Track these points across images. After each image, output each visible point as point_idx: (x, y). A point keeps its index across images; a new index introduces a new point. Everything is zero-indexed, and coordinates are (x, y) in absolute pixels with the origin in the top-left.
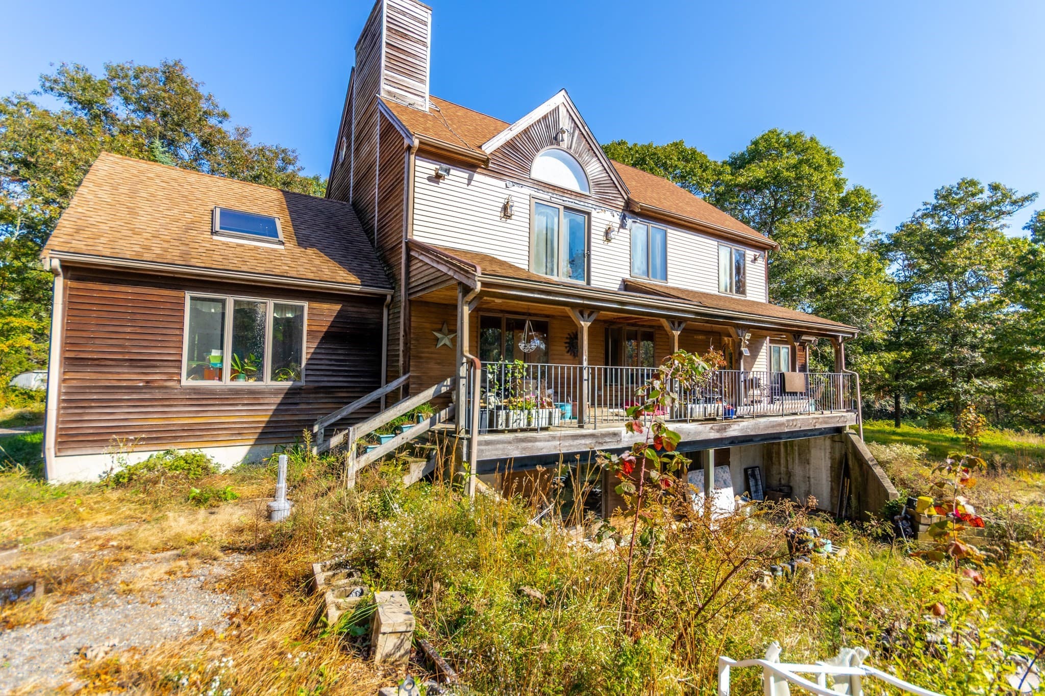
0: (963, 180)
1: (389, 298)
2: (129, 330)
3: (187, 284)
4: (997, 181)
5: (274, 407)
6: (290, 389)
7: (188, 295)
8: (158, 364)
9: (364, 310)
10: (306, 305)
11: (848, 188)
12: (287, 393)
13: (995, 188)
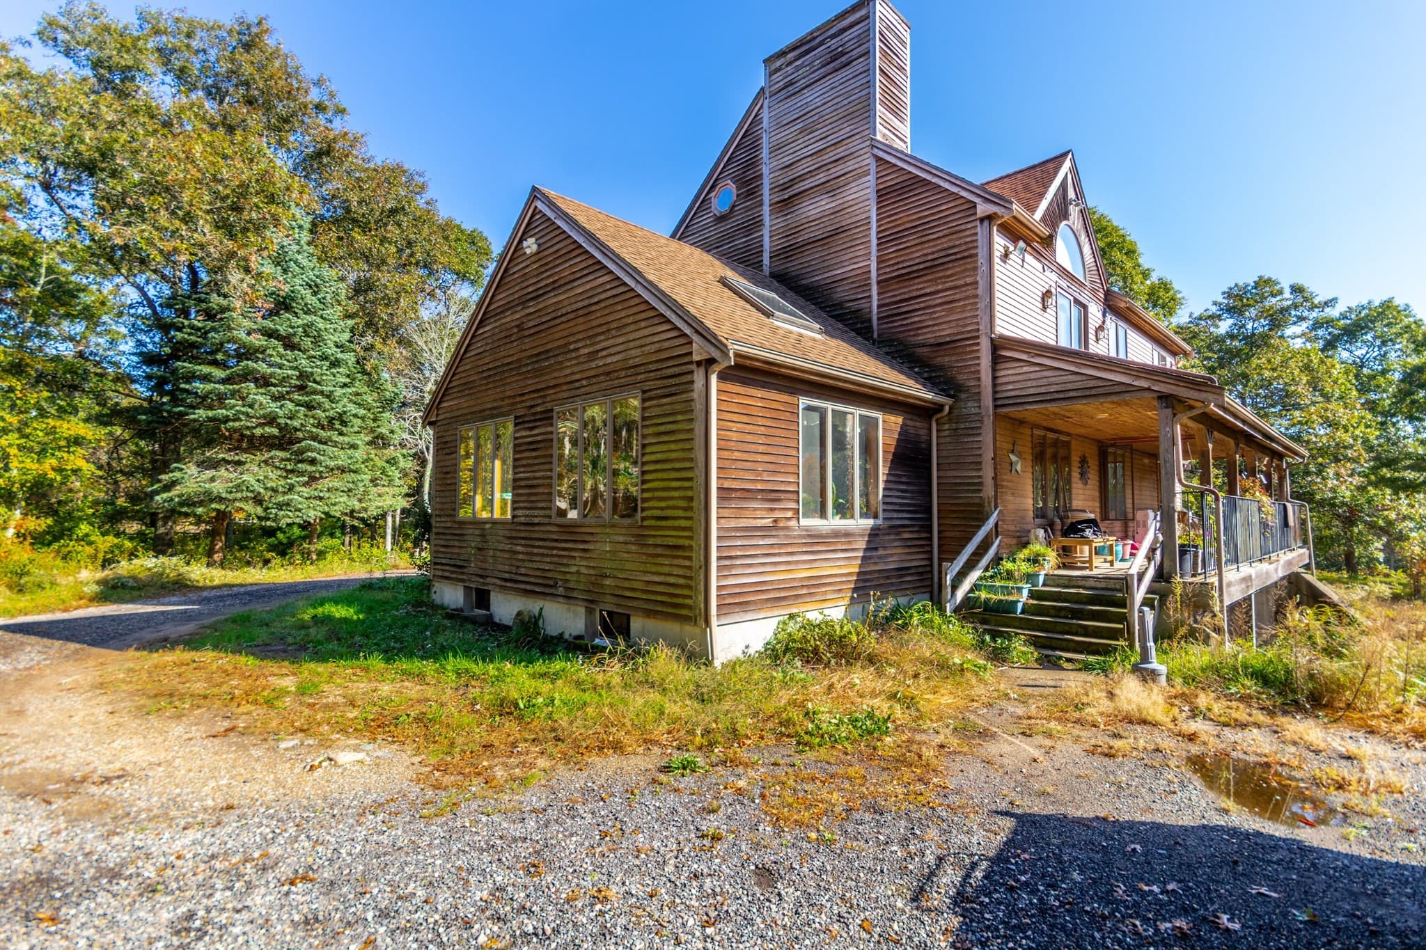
0: (1260, 278)
1: (947, 409)
2: (761, 449)
3: (800, 386)
4: (1300, 281)
5: (861, 554)
6: (872, 529)
7: (804, 401)
8: (783, 496)
9: (918, 424)
10: (879, 415)
11: (1154, 278)
12: (870, 535)
13: (1297, 289)
